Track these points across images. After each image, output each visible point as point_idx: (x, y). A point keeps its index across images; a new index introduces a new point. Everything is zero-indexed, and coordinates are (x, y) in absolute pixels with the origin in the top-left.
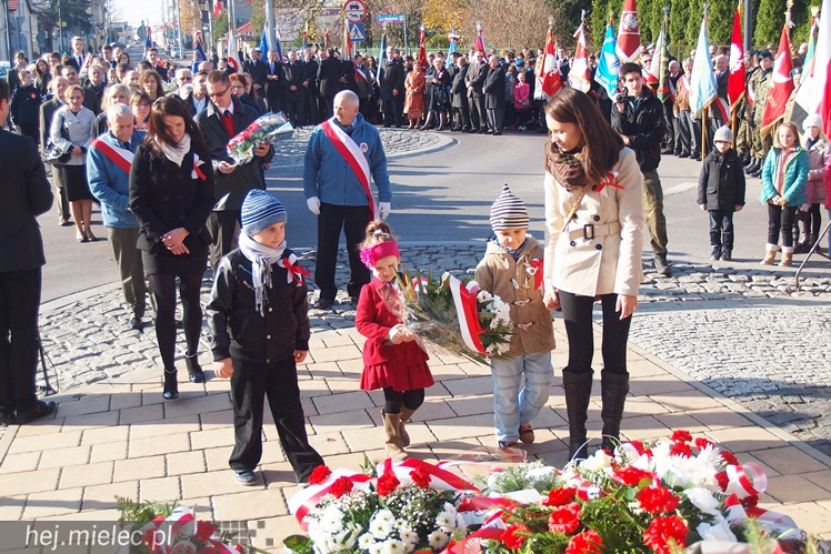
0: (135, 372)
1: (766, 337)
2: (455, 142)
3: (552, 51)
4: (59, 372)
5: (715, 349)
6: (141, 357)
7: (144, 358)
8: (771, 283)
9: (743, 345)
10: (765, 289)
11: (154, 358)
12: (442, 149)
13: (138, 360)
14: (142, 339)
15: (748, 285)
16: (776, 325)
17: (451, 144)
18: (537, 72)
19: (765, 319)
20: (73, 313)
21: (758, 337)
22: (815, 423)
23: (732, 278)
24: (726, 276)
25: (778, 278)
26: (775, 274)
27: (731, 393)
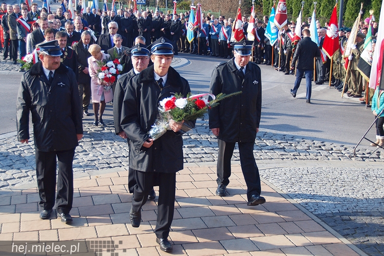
0: (23, 183)
1: (336, 184)
2: (189, 62)
5: (310, 189)
6: (26, 175)
7: (28, 176)
8: (342, 152)
9: (324, 187)
10: (339, 155)
11: (32, 176)
12: (182, 66)
13: (25, 177)
14: (27, 165)
15: (331, 152)
16: (342, 177)
17: (187, 64)
19: (337, 173)
21: (332, 183)
22: (355, 231)
23: (323, 148)
24: (320, 147)
25: (346, 149)
26: (345, 146)
27: (316, 213)
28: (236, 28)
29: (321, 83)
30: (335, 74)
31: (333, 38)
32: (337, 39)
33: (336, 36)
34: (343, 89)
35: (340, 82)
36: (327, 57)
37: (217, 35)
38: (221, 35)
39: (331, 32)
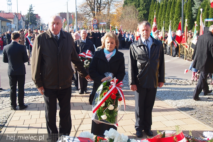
4: (25, 99)
10: (185, 84)
15: (181, 83)
20: (29, 86)
22: (196, 113)
23: (178, 81)
24: (176, 81)
25: (188, 81)
26: (188, 80)
27: (177, 106)
30: (181, 52)
31: (180, 36)
32: (182, 36)
34: (185, 58)
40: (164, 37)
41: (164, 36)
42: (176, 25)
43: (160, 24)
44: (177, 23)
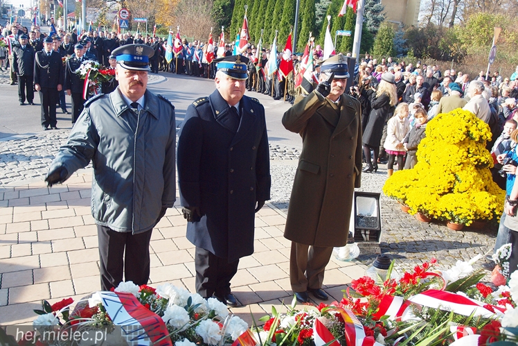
2: (166, 79)
3: (211, 42)
12: (160, 82)
17: (164, 81)
18: (204, 51)
23: (278, 150)
28: (208, 51)
29: (278, 99)
31: (288, 61)
32: (291, 62)
33: (290, 59)
35: (293, 98)
36: (283, 77)
37: (191, 57)
38: (194, 56)
39: (287, 55)
40: (260, 59)
41: (261, 57)
42: (283, 35)
43: (254, 32)
44: (285, 31)
